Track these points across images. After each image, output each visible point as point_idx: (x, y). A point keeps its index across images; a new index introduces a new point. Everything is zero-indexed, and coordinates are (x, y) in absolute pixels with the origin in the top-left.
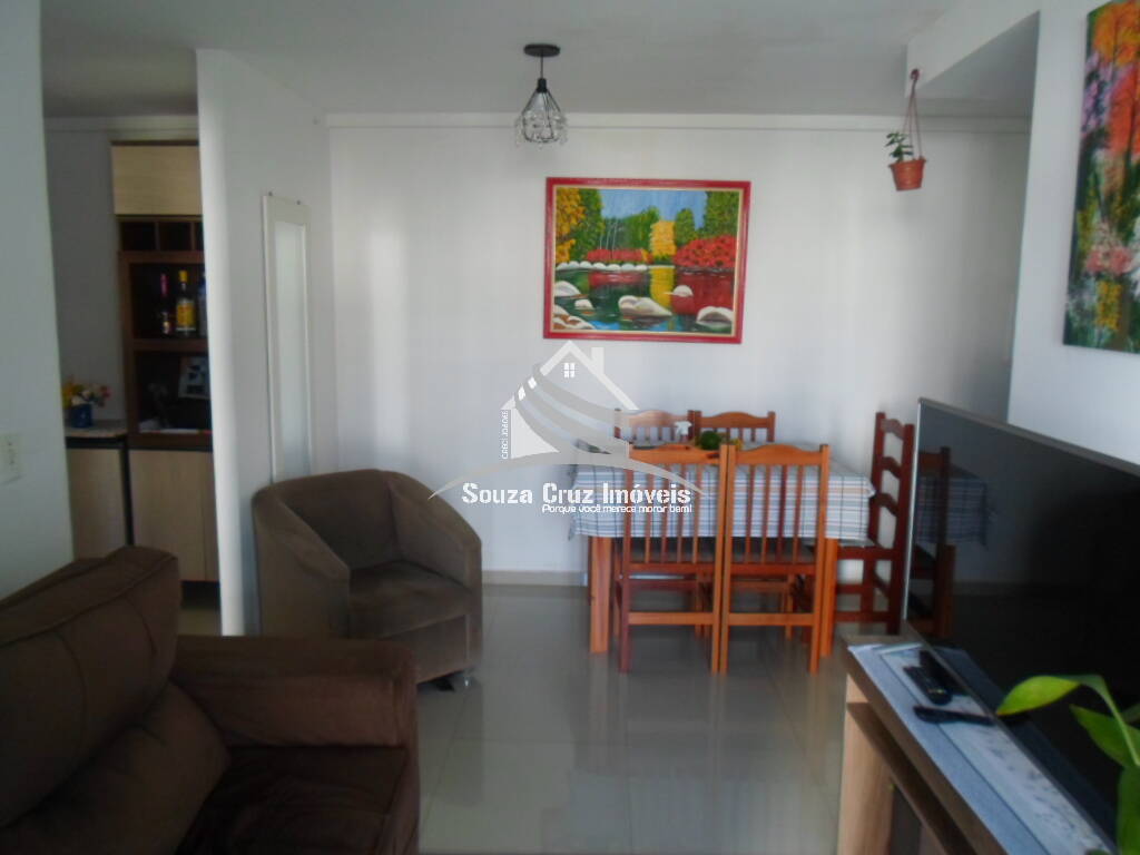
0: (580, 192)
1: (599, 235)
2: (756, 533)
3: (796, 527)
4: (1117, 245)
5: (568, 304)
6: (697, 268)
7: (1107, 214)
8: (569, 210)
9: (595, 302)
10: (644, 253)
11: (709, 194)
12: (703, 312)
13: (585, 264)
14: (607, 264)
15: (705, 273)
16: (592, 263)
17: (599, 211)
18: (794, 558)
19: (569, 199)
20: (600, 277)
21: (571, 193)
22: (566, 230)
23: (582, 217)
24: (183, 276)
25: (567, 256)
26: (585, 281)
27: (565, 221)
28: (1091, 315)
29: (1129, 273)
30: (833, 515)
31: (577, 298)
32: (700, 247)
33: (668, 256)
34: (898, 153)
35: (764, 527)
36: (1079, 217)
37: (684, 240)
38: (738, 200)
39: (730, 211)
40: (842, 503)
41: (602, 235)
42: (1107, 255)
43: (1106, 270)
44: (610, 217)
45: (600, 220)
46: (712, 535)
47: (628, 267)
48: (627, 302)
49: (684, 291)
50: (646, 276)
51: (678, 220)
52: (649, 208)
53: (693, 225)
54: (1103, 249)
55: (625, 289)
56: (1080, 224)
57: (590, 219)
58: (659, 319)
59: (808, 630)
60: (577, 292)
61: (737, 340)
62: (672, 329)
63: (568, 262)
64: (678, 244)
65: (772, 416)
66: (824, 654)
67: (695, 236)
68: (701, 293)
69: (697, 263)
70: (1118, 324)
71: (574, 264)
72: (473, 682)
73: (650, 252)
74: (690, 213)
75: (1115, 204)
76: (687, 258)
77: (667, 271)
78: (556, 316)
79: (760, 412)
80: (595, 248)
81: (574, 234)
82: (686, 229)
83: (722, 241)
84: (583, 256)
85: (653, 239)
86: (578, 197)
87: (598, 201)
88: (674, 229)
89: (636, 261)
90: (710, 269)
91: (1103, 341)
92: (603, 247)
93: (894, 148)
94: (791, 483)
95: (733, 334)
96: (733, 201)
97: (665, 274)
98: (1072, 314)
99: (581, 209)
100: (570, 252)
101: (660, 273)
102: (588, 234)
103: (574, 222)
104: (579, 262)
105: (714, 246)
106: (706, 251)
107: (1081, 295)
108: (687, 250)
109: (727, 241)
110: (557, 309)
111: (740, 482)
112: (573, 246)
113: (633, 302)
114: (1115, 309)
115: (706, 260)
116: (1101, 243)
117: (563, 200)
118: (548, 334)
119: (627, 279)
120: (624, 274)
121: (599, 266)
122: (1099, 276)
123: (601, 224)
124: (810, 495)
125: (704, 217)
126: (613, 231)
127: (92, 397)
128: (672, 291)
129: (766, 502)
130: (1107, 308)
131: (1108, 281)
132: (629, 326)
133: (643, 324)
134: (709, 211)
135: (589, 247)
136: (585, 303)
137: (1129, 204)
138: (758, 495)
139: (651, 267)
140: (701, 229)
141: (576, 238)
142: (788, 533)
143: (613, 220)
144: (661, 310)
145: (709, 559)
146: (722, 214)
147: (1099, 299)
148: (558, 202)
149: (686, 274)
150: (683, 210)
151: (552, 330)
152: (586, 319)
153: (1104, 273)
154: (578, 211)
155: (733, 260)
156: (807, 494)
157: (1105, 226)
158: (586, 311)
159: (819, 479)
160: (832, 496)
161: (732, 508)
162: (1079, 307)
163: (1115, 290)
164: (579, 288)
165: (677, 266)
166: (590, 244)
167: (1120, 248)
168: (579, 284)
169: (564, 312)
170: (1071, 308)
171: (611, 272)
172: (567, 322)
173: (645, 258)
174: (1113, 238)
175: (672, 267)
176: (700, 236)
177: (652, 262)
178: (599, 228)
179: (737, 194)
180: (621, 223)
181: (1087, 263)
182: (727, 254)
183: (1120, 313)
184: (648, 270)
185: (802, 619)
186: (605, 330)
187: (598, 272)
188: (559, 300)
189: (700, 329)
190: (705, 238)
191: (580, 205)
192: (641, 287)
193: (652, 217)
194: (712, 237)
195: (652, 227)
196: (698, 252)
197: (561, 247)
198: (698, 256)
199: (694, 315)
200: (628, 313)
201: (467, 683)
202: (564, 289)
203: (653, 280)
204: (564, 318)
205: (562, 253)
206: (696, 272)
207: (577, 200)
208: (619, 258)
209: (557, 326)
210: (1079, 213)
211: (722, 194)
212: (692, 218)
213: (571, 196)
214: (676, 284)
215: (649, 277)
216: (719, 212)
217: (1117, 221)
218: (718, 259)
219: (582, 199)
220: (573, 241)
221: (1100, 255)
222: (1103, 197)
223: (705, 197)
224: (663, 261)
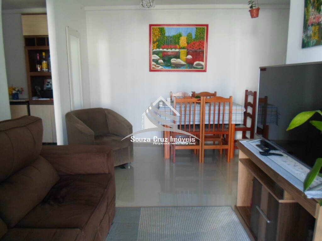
0: (159, 28)
1: (165, 41)
2: (212, 123)
3: (223, 121)
4: (317, 14)
5: (156, 61)
6: (193, 50)
7: (313, 6)
8: (156, 34)
9: (164, 60)
10: (178, 46)
11: (197, 28)
12: (195, 63)
13: (161, 50)
14: (167, 49)
15: (196, 51)
16: (163, 49)
17: (165, 34)
18: (223, 129)
19: (156, 31)
20: (165, 53)
21: (156, 29)
22: (155, 40)
23: (160, 36)
24: (44, 54)
25: (156, 47)
26: (161, 55)
27: (155, 37)
28: (311, 37)
29: (321, 22)
30: (233, 117)
31: (159, 59)
32: (194, 44)
33: (185, 47)
34: (251, 7)
35: (214, 121)
36: (306, 10)
37: (189, 42)
38: (205, 30)
39: (203, 33)
40: (236, 114)
41: (166, 41)
42: (314, 18)
43: (314, 23)
44: (168, 36)
45: (165, 37)
46: (199, 124)
47: (173, 50)
48: (173, 60)
49: (190, 57)
50: (179, 53)
51: (188, 36)
52: (179, 33)
53: (192, 37)
54: (313, 17)
55: (172, 56)
56: (306, 11)
57: (162, 36)
58: (183, 65)
59: (227, 150)
60: (159, 58)
61: (205, 71)
62: (187, 68)
63: (156, 49)
64: (188, 43)
65: (216, 93)
66: (231, 157)
67: (193, 41)
68: (195, 58)
69: (193, 48)
70: (318, 37)
71: (158, 50)
72: (131, 167)
73: (180, 46)
74: (191, 34)
75: (316, 3)
76: (190, 47)
77: (185, 51)
78: (153, 65)
79: (212, 92)
80: (164, 45)
81: (158, 41)
82: (190, 39)
83: (201, 42)
84: (160, 47)
85: (180, 42)
86: (159, 30)
87: (164, 31)
88: (187, 39)
89: (176, 48)
90: (197, 50)
91: (314, 44)
92: (166, 44)
93: (250, 5)
94: (221, 108)
95: (204, 69)
96: (204, 30)
97: (184, 52)
98: (304, 39)
99: (160, 33)
100: (157, 46)
101: (183, 52)
102: (162, 40)
103: (157, 37)
104: (159, 49)
105: (198, 43)
106: (196, 45)
107: (307, 32)
108: (190, 45)
109: (202, 42)
110: (153, 63)
111: (207, 108)
112: (157, 44)
113: (175, 60)
114: (317, 33)
115: (196, 48)
116: (312, 15)
117: (154, 31)
118: (151, 70)
119: (173, 54)
120: (172, 52)
121: (165, 50)
122: (312, 25)
123: (165, 38)
124: (227, 111)
125: (195, 35)
126: (169, 40)
127: (18, 91)
128: (186, 57)
129: (214, 114)
130: (315, 34)
131: (315, 26)
132: (174, 67)
133: (178, 67)
134: (197, 33)
135: (162, 44)
136: (161, 61)
137: (319, 2)
138: (212, 112)
139: (180, 50)
140: (194, 39)
141: (158, 42)
142: (221, 123)
143: (169, 36)
144: (183, 63)
145: (198, 130)
146: (200, 34)
147: (312, 32)
148: (153, 31)
149: (190, 52)
150: (189, 33)
151: (152, 69)
152: (162, 66)
153: (314, 24)
154: (158, 34)
155: (204, 47)
156: (226, 111)
157: (313, 10)
158: (162, 63)
159: (230, 107)
160: (233, 112)
161: (205, 116)
162: (307, 36)
163: (317, 27)
164: (159, 57)
165: (188, 49)
166: (162, 43)
167: (318, 15)
168: (159, 55)
169: (155, 64)
170: (304, 37)
171: (169, 52)
172: (156, 67)
173: (178, 47)
174: (316, 13)
175: (186, 50)
176: (194, 41)
177: (180, 48)
178: (165, 39)
179: (205, 28)
180: (171, 37)
181: (309, 23)
182: (202, 46)
183: (319, 34)
184: (179, 51)
185: (225, 147)
186: (167, 69)
187: (165, 52)
188: (153, 60)
189: (194, 68)
190: (196, 41)
191: (159, 32)
192: (177, 56)
193: (180, 35)
194: (198, 41)
195: (180, 38)
196: (194, 45)
197: (154, 45)
198: (193, 46)
199: (193, 64)
200: (174, 64)
201: (129, 167)
202: (155, 57)
203: (181, 54)
204: (155, 65)
205: (154, 46)
206: (193, 51)
207: (158, 31)
208: (171, 48)
209: (153, 68)
210: (306, 9)
211: (200, 28)
212: (192, 35)
213: (157, 30)
214: (187, 55)
215: (180, 53)
216: (199, 33)
217: (316, 8)
218: (199, 47)
219: (160, 30)
220: (157, 43)
221: (312, 19)
222: (312, 2)
223: (196, 29)
224: (184, 48)
